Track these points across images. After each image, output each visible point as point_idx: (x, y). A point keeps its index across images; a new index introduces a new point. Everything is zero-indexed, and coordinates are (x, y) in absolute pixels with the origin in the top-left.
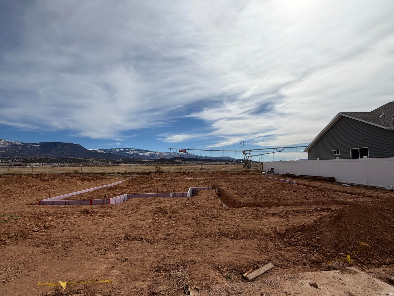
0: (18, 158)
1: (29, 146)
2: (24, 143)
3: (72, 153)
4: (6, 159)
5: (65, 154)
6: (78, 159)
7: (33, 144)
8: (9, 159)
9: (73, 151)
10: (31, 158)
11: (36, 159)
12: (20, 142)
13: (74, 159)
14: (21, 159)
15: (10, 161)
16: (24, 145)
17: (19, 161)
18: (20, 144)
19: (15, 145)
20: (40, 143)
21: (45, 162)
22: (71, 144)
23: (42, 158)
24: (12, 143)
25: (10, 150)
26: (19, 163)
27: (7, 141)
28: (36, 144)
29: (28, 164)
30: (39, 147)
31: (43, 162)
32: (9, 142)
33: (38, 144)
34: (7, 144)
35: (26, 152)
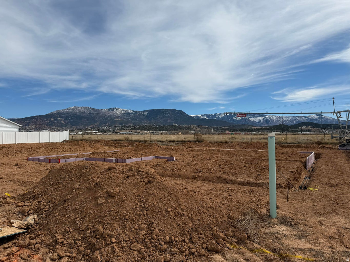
0: (130, 126)
1: (139, 113)
2: (135, 111)
3: (175, 119)
4: (122, 127)
5: (169, 121)
6: (181, 126)
7: (142, 112)
8: (124, 127)
9: (176, 117)
10: (140, 126)
11: (144, 127)
12: (132, 110)
13: (177, 126)
14: (132, 126)
15: (125, 129)
16: (135, 113)
17: (132, 129)
18: (132, 112)
19: (128, 113)
20: (147, 111)
21: (151, 130)
22: (174, 110)
23: (149, 126)
24: (125, 112)
25: (125, 118)
26: (131, 131)
27: (122, 110)
28: (144, 111)
29: (138, 132)
30: (147, 115)
31: (150, 130)
32: (123, 111)
33: (146, 112)
34: (122, 112)
35: (136, 120)
